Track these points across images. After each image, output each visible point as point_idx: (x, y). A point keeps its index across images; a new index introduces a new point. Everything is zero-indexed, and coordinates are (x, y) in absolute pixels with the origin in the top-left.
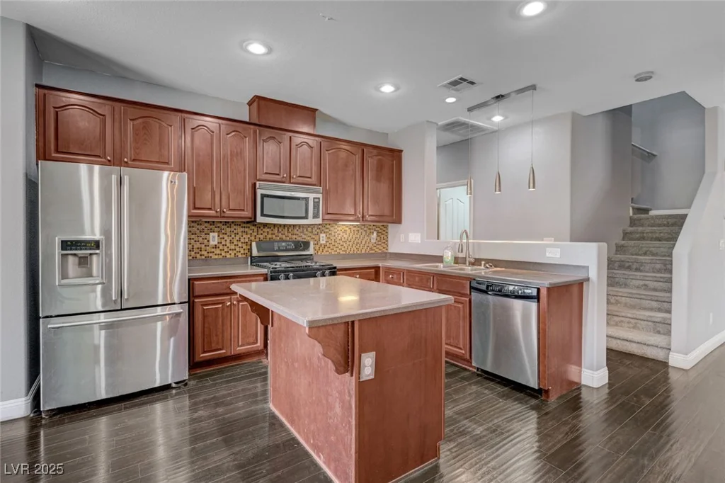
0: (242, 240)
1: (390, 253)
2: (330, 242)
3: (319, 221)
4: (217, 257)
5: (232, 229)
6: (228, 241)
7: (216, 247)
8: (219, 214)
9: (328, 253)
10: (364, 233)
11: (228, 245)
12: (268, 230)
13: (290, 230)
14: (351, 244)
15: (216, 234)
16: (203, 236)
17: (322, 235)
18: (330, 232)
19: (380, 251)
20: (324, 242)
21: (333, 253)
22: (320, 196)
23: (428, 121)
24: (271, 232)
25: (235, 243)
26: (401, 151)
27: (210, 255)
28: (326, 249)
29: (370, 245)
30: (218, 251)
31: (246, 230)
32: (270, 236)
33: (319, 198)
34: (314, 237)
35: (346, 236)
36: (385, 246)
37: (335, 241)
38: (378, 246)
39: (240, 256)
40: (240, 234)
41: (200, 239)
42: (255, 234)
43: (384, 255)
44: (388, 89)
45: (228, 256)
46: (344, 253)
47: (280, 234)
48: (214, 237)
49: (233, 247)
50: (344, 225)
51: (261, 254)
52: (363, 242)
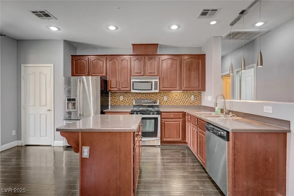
0: (131, 99)
1: (202, 106)
2: (169, 100)
3: (157, 91)
4: (122, 105)
5: (128, 95)
6: (126, 99)
7: (122, 101)
8: (118, 90)
9: (168, 105)
10: (187, 96)
11: (126, 100)
12: (141, 95)
13: (150, 95)
14: (180, 101)
15: (122, 97)
16: (118, 97)
17: (164, 97)
18: (169, 96)
19: (196, 105)
20: (166, 100)
21: (170, 105)
22: (158, 80)
23: (214, 37)
24: (142, 96)
25: (129, 100)
26: (205, 55)
27: (120, 104)
28: (167, 103)
29: (191, 102)
30: (123, 103)
31: (133, 95)
32: (142, 97)
33: (157, 81)
34: (161, 98)
35: (177, 98)
36: (200, 102)
37: (171, 100)
38: (195, 102)
39: (131, 105)
40: (131, 97)
41: (117, 98)
42: (136, 96)
43: (199, 106)
44: (174, 27)
45: (127, 105)
46: (176, 105)
47: (146, 97)
48: (121, 98)
49: (128, 101)
50: (176, 92)
51: (136, 104)
52: (187, 100)
